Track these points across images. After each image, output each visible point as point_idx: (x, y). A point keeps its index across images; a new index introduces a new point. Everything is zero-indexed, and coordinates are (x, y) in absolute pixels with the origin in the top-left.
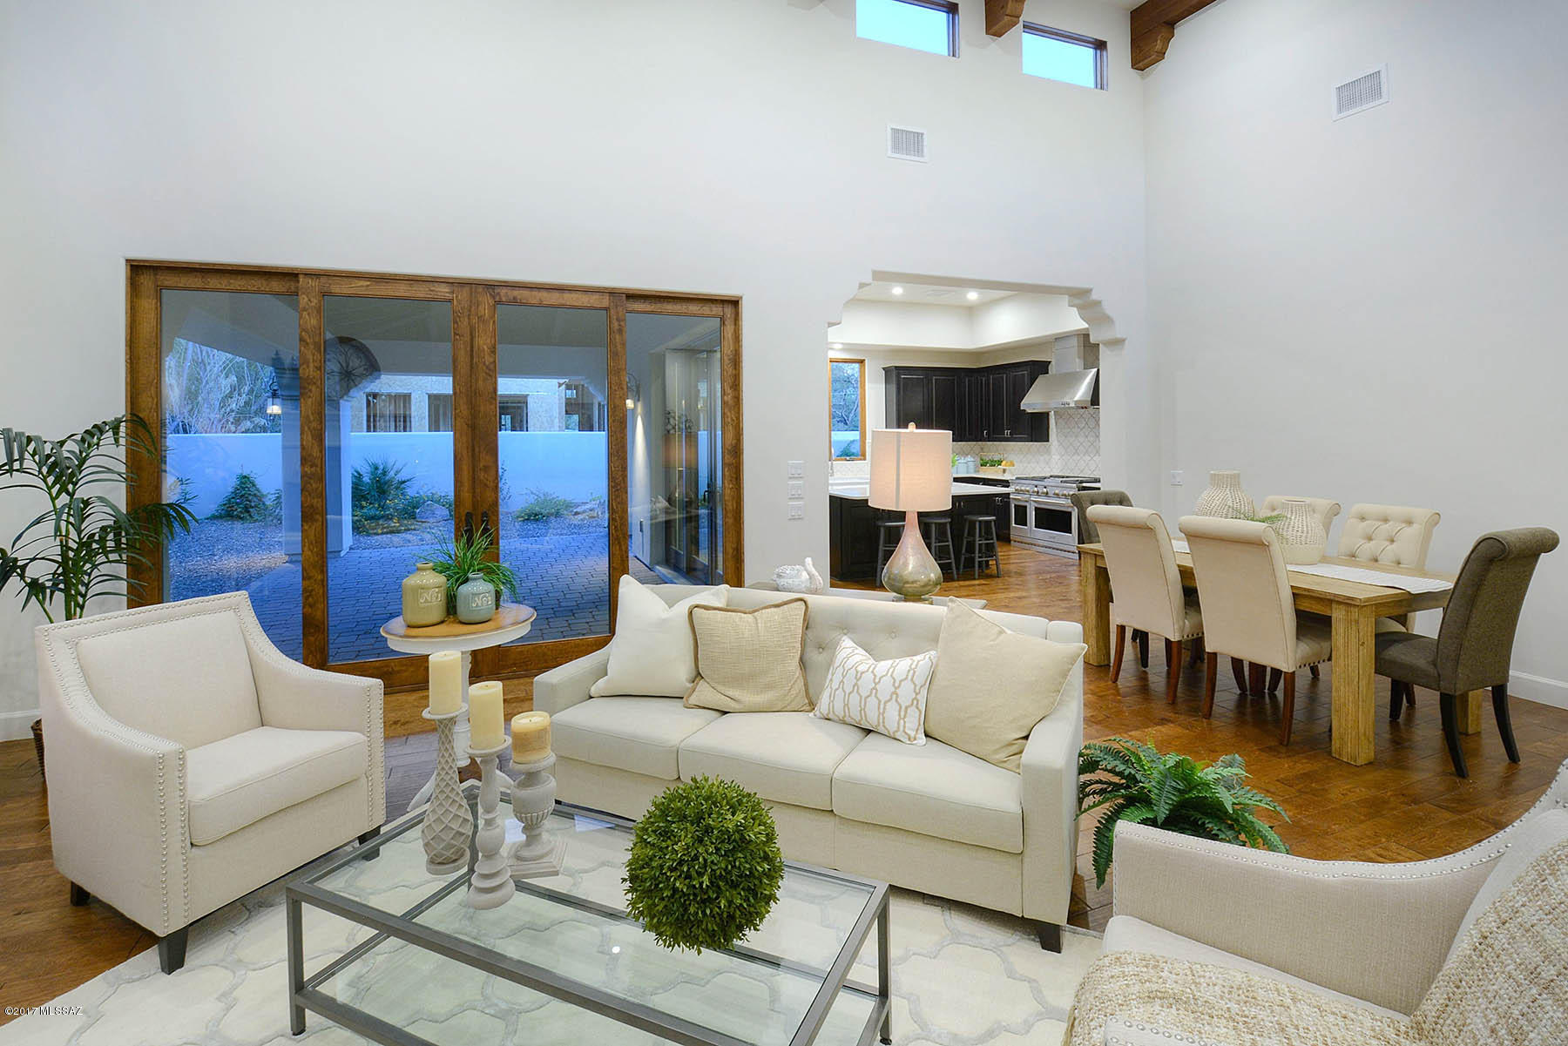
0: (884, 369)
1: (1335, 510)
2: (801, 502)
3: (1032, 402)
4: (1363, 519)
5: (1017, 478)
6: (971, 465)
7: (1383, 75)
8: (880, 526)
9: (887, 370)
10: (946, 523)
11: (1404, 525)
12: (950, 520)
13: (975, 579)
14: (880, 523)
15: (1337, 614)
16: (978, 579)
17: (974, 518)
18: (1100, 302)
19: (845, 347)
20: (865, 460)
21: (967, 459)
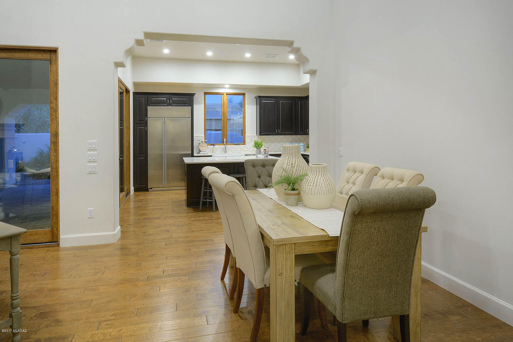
0: (255, 97)
6: (302, 147)
9: (257, 98)
19: (233, 87)
20: (245, 145)
21: (300, 144)
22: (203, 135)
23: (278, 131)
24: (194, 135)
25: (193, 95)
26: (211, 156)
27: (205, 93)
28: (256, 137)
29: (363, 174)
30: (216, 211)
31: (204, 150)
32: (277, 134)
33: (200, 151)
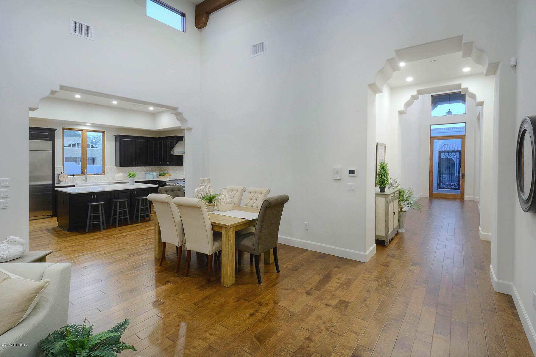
0: (114, 136)
1: (244, 190)
2: (8, 200)
3: (177, 151)
4: (250, 193)
5: (169, 180)
6: (155, 175)
7: (264, 43)
8: (89, 205)
9: (116, 136)
10: (125, 201)
11: (260, 194)
12: (127, 199)
13: (138, 223)
14: (89, 204)
15: (223, 231)
16: (140, 223)
17: (139, 198)
18: (182, 113)
19: (93, 125)
20: (105, 174)
21: (153, 173)
22: (61, 167)
23: (136, 163)
24: (56, 167)
25: (54, 130)
26: (74, 186)
27: (64, 129)
28: (116, 168)
29: (238, 192)
30: (103, 230)
31: (64, 180)
32: (135, 166)
33: (61, 182)
